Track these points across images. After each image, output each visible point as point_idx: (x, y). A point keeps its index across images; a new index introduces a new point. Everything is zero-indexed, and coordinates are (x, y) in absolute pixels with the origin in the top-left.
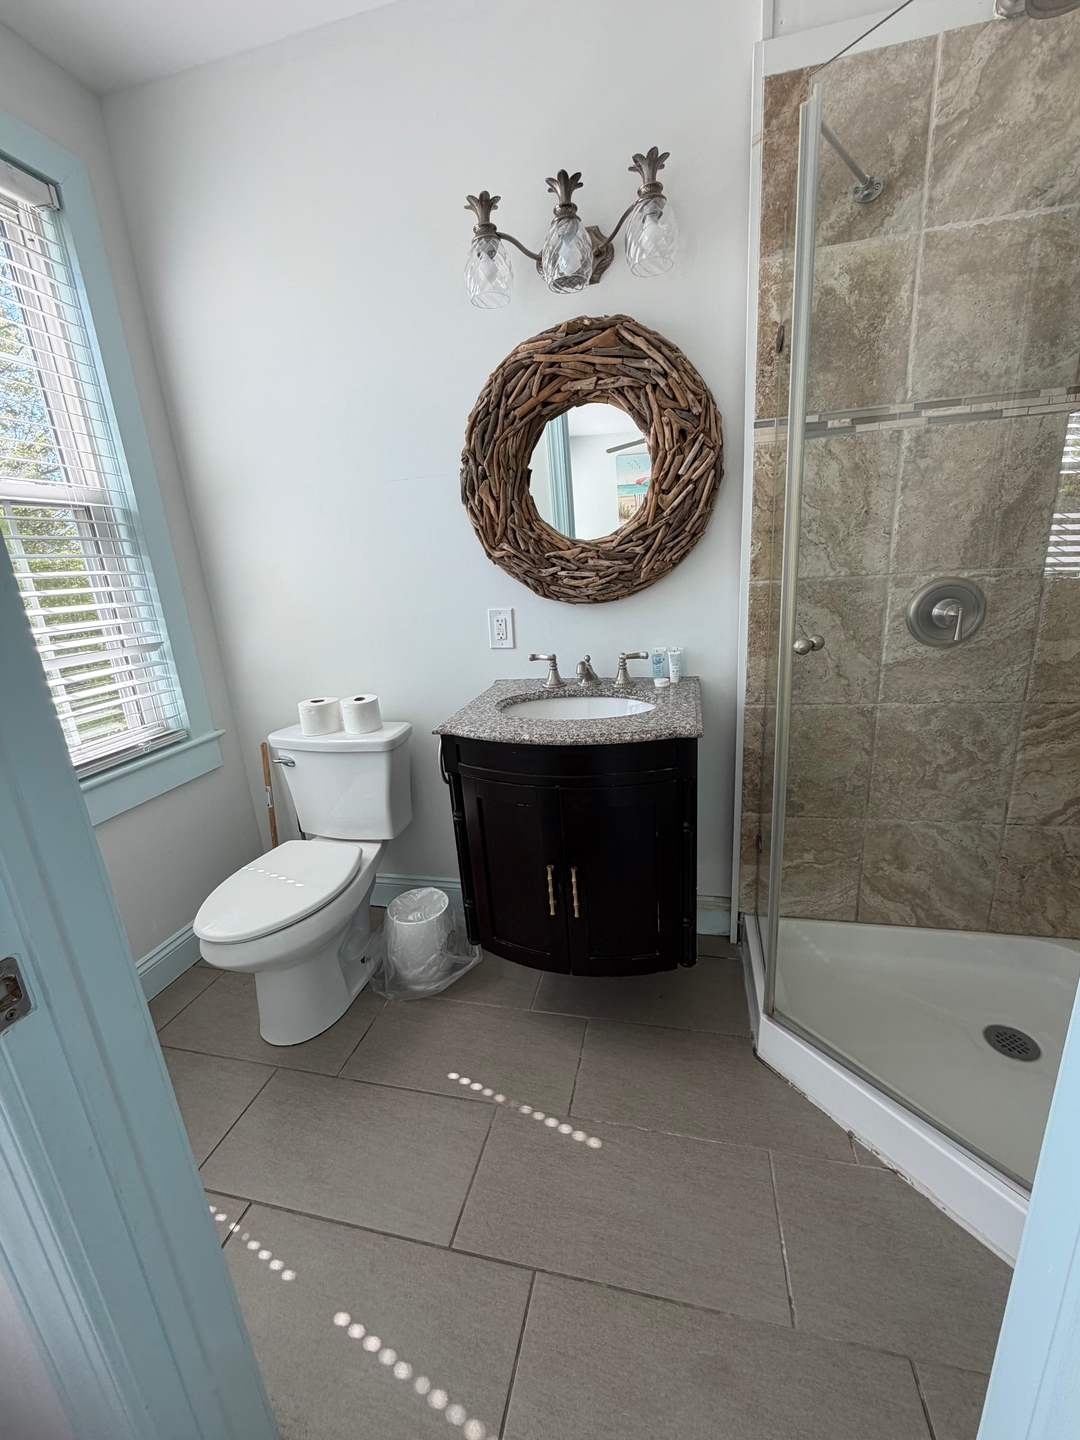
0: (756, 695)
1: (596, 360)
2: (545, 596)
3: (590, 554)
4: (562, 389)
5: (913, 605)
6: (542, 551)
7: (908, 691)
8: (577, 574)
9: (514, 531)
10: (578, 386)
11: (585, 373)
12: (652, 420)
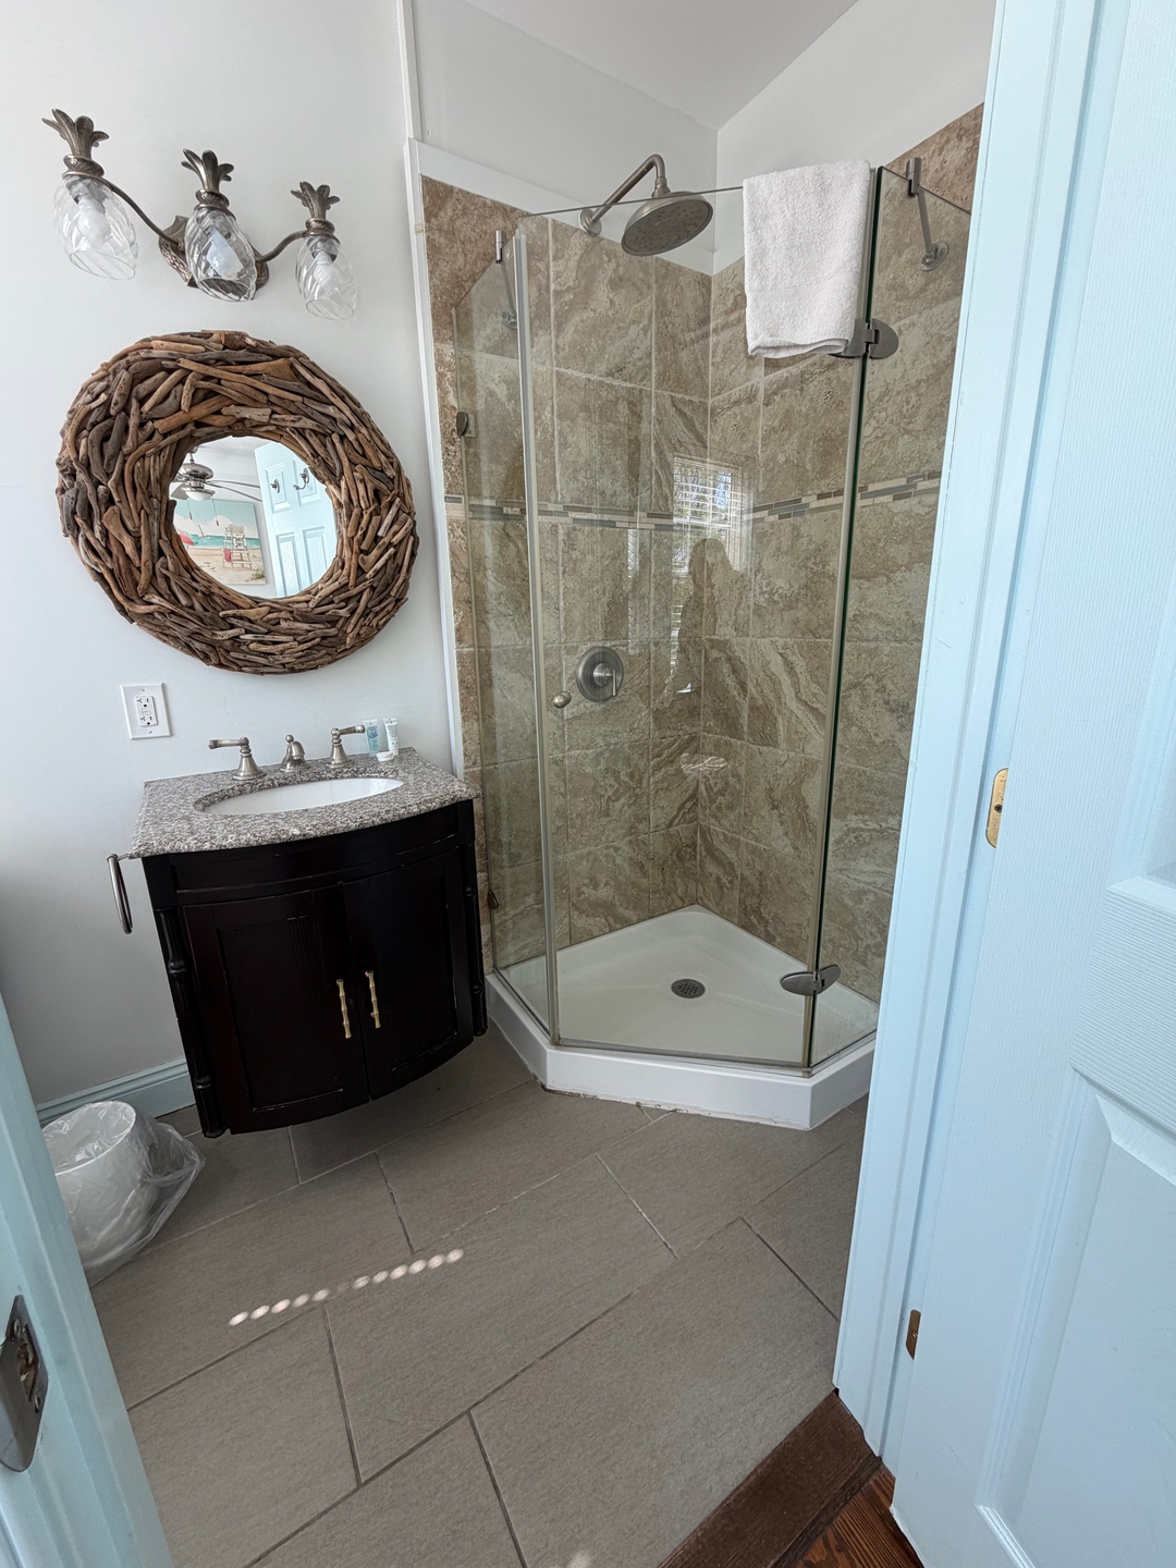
0: (473, 758)
1: (269, 390)
2: (220, 665)
3: (283, 614)
4: (224, 411)
5: (580, 670)
6: (215, 609)
7: (584, 740)
8: (268, 638)
9: (167, 579)
10: (246, 413)
11: (255, 401)
12: (342, 473)
